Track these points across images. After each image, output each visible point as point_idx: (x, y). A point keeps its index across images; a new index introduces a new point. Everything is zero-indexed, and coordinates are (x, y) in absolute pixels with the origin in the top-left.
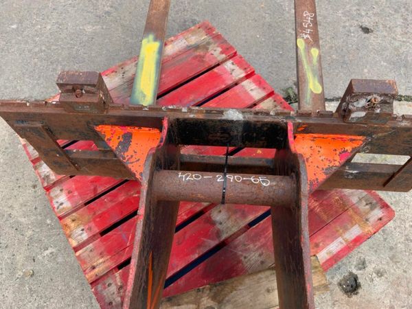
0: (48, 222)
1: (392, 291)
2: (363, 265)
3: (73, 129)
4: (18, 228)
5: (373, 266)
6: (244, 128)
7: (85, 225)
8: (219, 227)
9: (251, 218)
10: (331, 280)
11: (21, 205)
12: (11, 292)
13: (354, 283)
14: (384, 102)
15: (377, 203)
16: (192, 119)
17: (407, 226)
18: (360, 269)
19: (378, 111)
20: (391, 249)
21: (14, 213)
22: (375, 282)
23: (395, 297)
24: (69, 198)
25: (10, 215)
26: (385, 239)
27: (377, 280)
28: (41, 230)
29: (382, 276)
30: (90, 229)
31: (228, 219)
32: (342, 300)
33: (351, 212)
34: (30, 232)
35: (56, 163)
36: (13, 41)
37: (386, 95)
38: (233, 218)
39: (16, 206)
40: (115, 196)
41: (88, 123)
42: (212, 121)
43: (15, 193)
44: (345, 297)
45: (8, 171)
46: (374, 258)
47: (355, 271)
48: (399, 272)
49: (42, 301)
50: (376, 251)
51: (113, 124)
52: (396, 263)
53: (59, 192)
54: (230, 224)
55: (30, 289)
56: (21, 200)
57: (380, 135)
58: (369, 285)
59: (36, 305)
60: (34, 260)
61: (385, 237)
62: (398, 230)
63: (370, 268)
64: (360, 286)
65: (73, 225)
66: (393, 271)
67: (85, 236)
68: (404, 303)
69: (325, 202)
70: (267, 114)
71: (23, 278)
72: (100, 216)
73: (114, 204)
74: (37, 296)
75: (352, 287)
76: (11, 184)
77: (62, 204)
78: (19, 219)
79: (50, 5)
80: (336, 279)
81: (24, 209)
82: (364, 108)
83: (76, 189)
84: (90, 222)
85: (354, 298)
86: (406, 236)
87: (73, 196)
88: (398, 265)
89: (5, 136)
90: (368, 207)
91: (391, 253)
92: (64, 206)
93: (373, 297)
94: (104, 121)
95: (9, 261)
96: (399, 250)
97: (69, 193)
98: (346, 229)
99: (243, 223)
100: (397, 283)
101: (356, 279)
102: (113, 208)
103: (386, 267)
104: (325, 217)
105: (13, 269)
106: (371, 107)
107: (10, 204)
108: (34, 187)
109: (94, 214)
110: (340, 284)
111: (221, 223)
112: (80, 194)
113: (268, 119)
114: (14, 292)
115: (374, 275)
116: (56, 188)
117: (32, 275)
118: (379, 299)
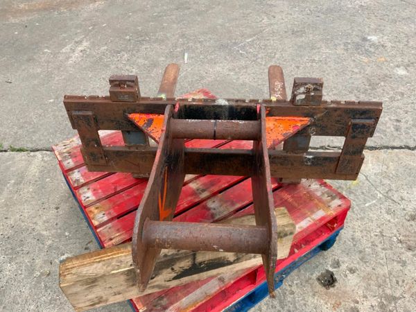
0: (67, 234)
1: (364, 284)
2: (337, 264)
3: (112, 119)
4: (40, 239)
5: (347, 265)
6: (229, 112)
7: (105, 211)
8: (213, 211)
9: (238, 206)
10: (310, 276)
11: (44, 222)
12: (28, 288)
13: (331, 279)
14: (315, 89)
15: (336, 195)
16: (195, 105)
17: (372, 235)
18: (335, 268)
19: (312, 94)
20: (361, 252)
21: (38, 228)
22: (349, 277)
23: (367, 289)
24: (94, 194)
25: (33, 229)
26: (355, 245)
27: (350, 276)
28: (60, 241)
29: (354, 272)
30: (109, 214)
31: (221, 206)
32: (321, 291)
33: (316, 201)
34: (50, 242)
35: (92, 154)
36: (50, 110)
37: (316, 84)
38: (225, 205)
39: (40, 223)
40: (132, 192)
41: (124, 111)
42: (208, 106)
43: (40, 213)
44: (323, 289)
45: (36, 197)
46: (346, 259)
47: (330, 269)
48: (369, 269)
49: (55, 295)
50: (348, 254)
51: (142, 112)
52: (365, 262)
53: (86, 190)
54: (221, 209)
55: (46, 286)
56: (44, 218)
57: (319, 115)
58: (344, 280)
59: (49, 298)
60: (51, 263)
61: (354, 243)
62: (365, 238)
63: (344, 267)
64: (336, 280)
65: (96, 211)
66: (363, 269)
67: (105, 218)
68: (375, 293)
69: (296, 195)
70: (244, 101)
71: (40, 276)
72: (118, 206)
73: (129, 197)
74: (52, 291)
75: (329, 281)
76: (37, 206)
77: (88, 198)
78: (41, 232)
79: (82, 87)
80: (314, 275)
81: (46, 224)
82: (304, 93)
83: (100, 188)
84: (110, 209)
85: (332, 290)
86: (372, 242)
87: (97, 193)
88: (368, 264)
89: (36, 172)
90: (329, 198)
91: (361, 255)
92: (90, 199)
93: (348, 289)
94: (135, 110)
95: (28, 264)
96: (367, 253)
97: (94, 190)
98: (313, 212)
99: (232, 209)
100: (367, 278)
101: (332, 275)
102: (129, 200)
103: (358, 266)
104: (296, 205)
105: (31, 270)
106: (308, 91)
107: (35, 220)
108: (57, 208)
109: (114, 203)
110: (318, 279)
111: (214, 209)
112: (104, 192)
113: (244, 105)
114: (30, 288)
115: (348, 272)
116: (84, 188)
117: (49, 275)
118: (353, 291)
